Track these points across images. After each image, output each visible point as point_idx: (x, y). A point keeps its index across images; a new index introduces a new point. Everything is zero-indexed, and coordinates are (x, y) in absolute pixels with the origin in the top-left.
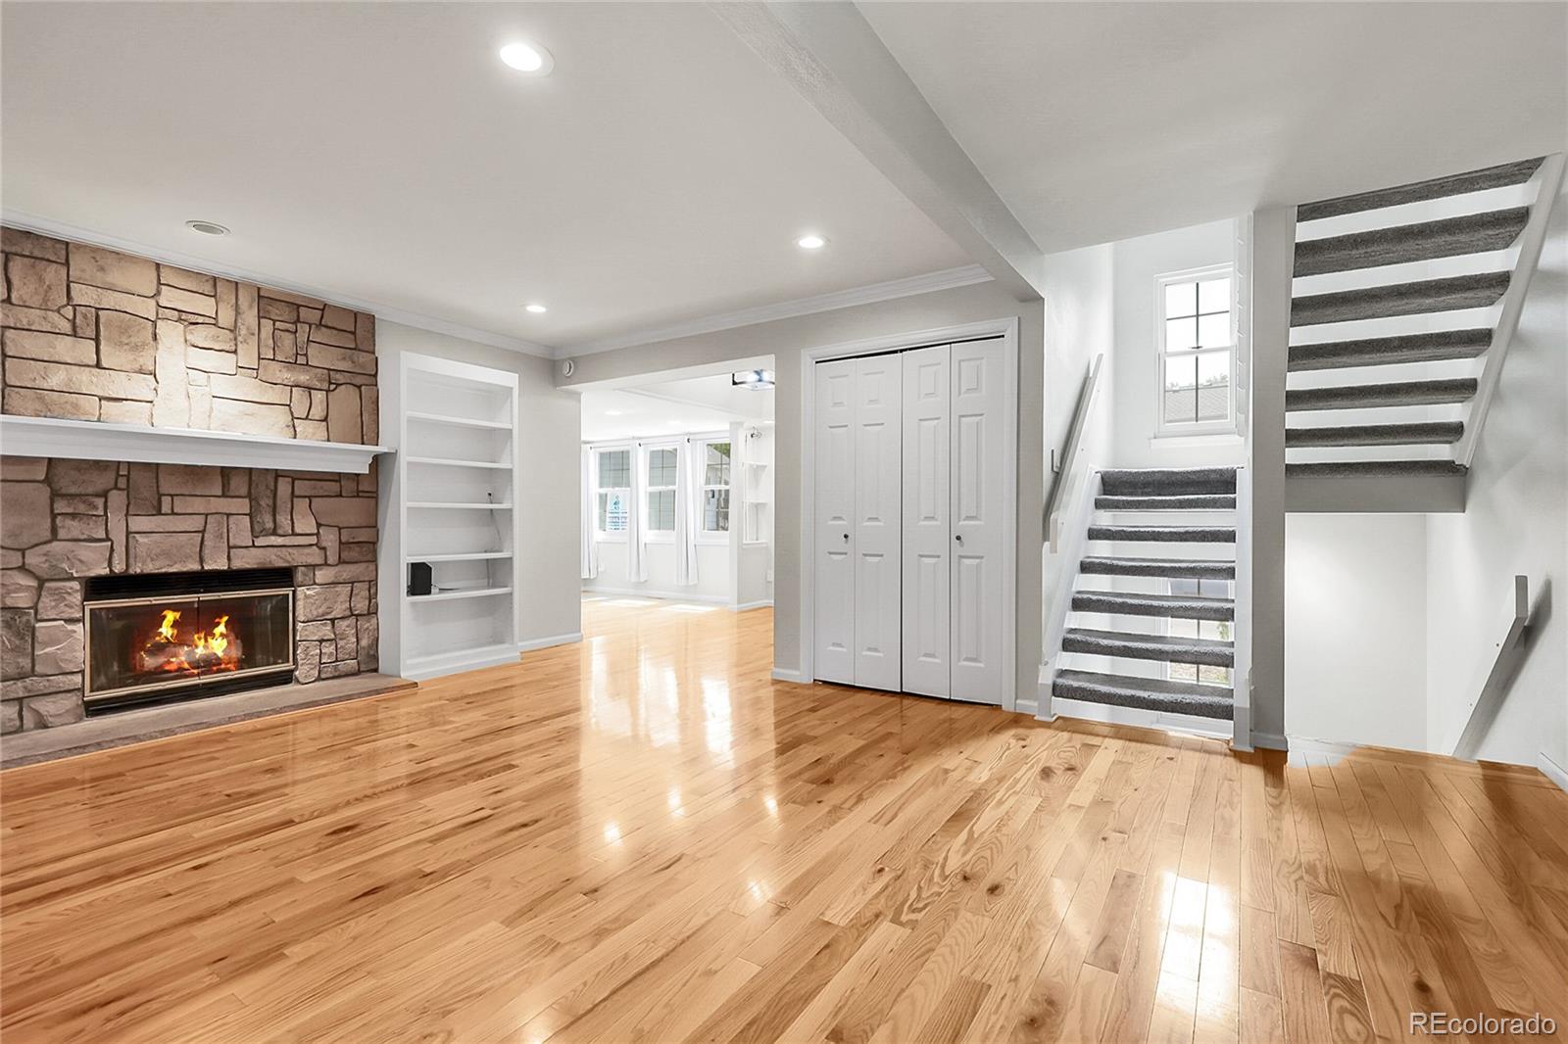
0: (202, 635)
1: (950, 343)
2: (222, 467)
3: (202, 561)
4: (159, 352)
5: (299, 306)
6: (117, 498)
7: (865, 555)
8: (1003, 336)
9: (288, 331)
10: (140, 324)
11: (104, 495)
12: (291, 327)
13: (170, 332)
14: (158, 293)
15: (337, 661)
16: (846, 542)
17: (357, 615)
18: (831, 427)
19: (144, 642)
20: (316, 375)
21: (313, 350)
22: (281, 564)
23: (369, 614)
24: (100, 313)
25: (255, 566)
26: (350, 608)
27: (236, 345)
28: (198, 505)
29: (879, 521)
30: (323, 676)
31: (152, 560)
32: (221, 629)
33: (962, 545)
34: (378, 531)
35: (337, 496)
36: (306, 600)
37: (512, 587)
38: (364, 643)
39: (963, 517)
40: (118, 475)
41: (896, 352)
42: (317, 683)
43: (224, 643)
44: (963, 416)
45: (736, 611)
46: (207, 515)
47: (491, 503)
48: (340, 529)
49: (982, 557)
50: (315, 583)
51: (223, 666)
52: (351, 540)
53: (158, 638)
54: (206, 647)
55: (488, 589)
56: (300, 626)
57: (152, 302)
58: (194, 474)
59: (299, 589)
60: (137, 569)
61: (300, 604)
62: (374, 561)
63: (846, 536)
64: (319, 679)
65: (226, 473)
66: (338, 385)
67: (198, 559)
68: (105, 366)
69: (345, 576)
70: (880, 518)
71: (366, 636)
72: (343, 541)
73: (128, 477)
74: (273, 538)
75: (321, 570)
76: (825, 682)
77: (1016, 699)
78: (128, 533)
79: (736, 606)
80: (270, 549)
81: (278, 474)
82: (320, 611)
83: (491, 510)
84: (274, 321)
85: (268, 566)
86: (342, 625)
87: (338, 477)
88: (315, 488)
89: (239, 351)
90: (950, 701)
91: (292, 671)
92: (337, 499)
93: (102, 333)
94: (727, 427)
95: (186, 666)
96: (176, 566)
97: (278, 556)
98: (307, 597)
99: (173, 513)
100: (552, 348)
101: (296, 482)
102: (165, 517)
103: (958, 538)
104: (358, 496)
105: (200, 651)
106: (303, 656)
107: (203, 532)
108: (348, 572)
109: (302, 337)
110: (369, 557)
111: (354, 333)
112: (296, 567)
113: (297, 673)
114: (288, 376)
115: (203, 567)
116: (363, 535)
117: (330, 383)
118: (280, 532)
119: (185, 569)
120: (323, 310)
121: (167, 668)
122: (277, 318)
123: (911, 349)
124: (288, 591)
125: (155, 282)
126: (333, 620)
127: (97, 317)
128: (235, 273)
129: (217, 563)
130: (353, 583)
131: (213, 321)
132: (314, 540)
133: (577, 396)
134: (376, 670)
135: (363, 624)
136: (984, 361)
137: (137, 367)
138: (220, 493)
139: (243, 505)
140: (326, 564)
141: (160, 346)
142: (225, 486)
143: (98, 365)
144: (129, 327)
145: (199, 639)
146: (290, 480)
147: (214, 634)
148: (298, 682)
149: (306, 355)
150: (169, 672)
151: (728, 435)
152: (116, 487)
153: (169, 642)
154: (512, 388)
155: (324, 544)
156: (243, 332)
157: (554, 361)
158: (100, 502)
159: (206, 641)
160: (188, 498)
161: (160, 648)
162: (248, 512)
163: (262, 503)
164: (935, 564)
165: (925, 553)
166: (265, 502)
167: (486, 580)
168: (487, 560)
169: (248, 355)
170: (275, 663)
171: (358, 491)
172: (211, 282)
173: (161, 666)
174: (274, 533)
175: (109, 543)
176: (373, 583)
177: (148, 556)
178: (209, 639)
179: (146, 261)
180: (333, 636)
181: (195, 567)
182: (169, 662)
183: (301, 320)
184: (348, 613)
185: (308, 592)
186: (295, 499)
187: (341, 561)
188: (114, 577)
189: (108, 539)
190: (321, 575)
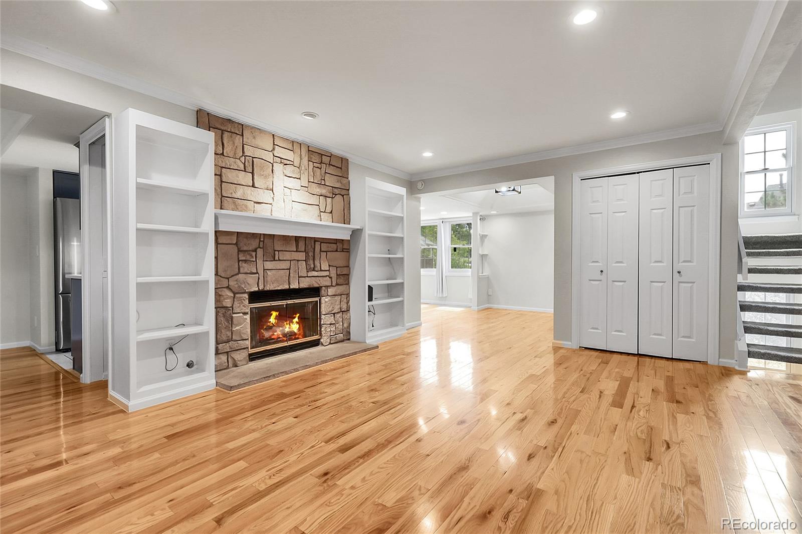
0: (288, 322)
1: (673, 168)
2: (296, 236)
3: (289, 284)
4: (274, 179)
5: (322, 155)
6: (260, 252)
7: (613, 281)
8: (709, 164)
9: (318, 168)
10: (267, 165)
11: (255, 251)
12: (319, 165)
13: (278, 168)
14: (274, 149)
15: (336, 335)
16: (601, 275)
17: (343, 311)
18: (590, 214)
19: (264, 325)
20: (328, 189)
21: (327, 177)
22: (316, 285)
23: (347, 311)
24: (254, 159)
25: (307, 287)
26: (340, 308)
27: (300, 175)
28: (288, 256)
29: (623, 263)
30: (332, 342)
31: (273, 283)
32: (296, 320)
33: (681, 276)
34: (350, 269)
35: (335, 251)
36: (326, 303)
37: (403, 297)
38: (345, 325)
39: (681, 261)
40: (260, 241)
41: (634, 173)
42: (329, 345)
43: (297, 326)
44: (681, 207)
45: (476, 310)
46: (291, 261)
47: (389, 254)
48: (337, 268)
49: (694, 283)
50: (328, 295)
51: (297, 336)
52: (341, 274)
53: (269, 324)
54: (289, 328)
55: (388, 299)
56: (323, 317)
57: (271, 153)
58: (285, 239)
59: (322, 298)
60: (268, 288)
61: (323, 306)
62: (348, 284)
63: (602, 271)
64: (330, 343)
65: (297, 239)
66: (336, 195)
67: (288, 283)
68: (256, 186)
69: (339, 292)
70: (624, 262)
71: (346, 322)
72: (338, 274)
73: (263, 241)
74: (314, 272)
75: (330, 288)
76: (586, 348)
77: (719, 359)
78: (264, 270)
79: (476, 308)
80: (313, 278)
81: (315, 240)
82: (330, 309)
83: (389, 258)
84: (313, 162)
85: (312, 286)
86: (338, 316)
87: (336, 241)
88: (328, 247)
89: (301, 178)
90: (672, 359)
91: (319, 339)
92: (335, 252)
93: (255, 170)
94: (471, 215)
95: (281, 336)
96: (281, 286)
97: (315, 282)
98: (326, 302)
99: (279, 260)
100: (412, 175)
101: (322, 244)
102: (276, 262)
103: (679, 272)
104: (343, 251)
105: (287, 330)
106: (324, 332)
107: (289, 269)
108: (340, 289)
109: (323, 170)
110: (347, 283)
111: (341, 168)
112: (322, 287)
113: (322, 340)
114: (318, 190)
115: (290, 287)
116: (345, 271)
117: (333, 194)
118: (316, 269)
119: (283, 288)
120: (330, 157)
121: (273, 337)
122: (314, 161)
123: (644, 172)
124: (317, 299)
125: (272, 144)
126: (334, 314)
127: (253, 161)
128: (300, 139)
129: (295, 285)
130: (341, 295)
131: (292, 163)
132: (327, 273)
133: (419, 200)
134: (349, 339)
135: (345, 316)
136: (696, 177)
137: (266, 187)
138: (295, 250)
139: (302, 256)
140: (332, 286)
141: (274, 176)
142: (297, 246)
143: (253, 186)
144: (263, 167)
145: (287, 324)
146: (319, 243)
147: (293, 322)
148: (322, 345)
149: (324, 180)
150: (274, 339)
151: (471, 218)
152: (259, 247)
153: (274, 326)
154: (403, 196)
155: (331, 276)
156: (303, 168)
157: (411, 182)
158: (254, 254)
159: (290, 325)
160: (284, 252)
161: (270, 328)
162: (304, 259)
163: (310, 255)
164: (662, 286)
165: (654, 280)
166: (311, 254)
167: (387, 294)
168: (388, 284)
169: (305, 179)
170: (313, 336)
171: (343, 249)
172: (292, 143)
173: (270, 337)
174: (314, 270)
175: (258, 275)
176: (348, 295)
177: (271, 281)
178: (291, 324)
179: (270, 133)
180: (334, 322)
181: (287, 287)
182: (273, 335)
183: (323, 162)
184: (339, 310)
185: (326, 300)
186: (321, 253)
187: (337, 285)
188: (260, 292)
189: (257, 273)
190: (331, 291)
